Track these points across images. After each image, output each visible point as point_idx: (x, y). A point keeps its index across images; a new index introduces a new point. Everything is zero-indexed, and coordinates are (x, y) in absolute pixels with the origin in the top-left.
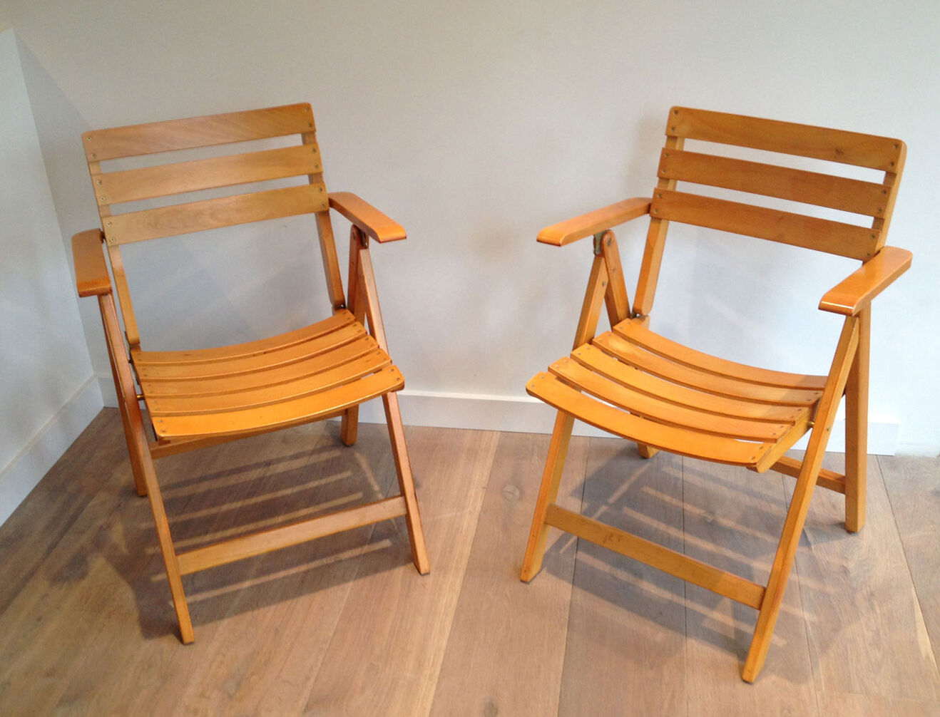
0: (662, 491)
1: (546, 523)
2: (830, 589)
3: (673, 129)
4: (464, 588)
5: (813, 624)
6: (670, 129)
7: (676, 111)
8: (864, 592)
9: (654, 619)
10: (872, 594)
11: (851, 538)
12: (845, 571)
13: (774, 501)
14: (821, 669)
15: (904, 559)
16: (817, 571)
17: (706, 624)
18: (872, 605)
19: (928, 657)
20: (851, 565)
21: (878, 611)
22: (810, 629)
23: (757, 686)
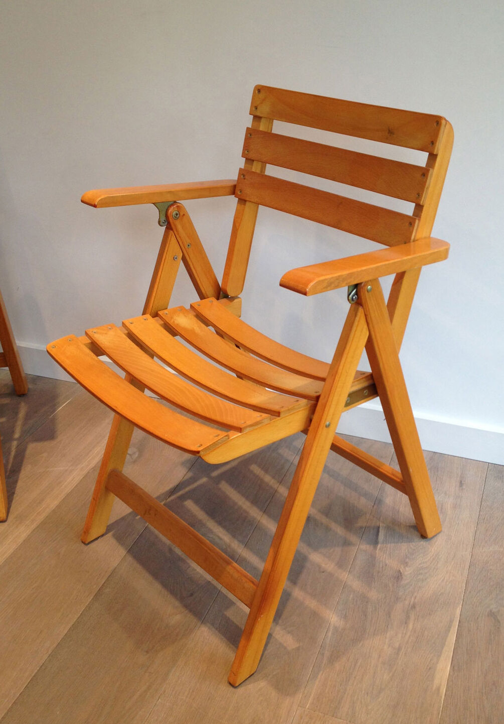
0: (266, 471)
1: (107, 489)
2: (373, 595)
3: (256, 108)
4: (27, 541)
5: (336, 629)
6: (254, 109)
7: (259, 89)
8: (407, 602)
9: (182, 599)
10: (414, 607)
11: (423, 543)
12: (399, 576)
13: (366, 495)
14: (317, 682)
15: (466, 572)
16: (369, 574)
17: (229, 613)
18: (408, 617)
19: (438, 689)
20: (408, 572)
21: (411, 626)
22: (330, 634)
23: (241, 690)
